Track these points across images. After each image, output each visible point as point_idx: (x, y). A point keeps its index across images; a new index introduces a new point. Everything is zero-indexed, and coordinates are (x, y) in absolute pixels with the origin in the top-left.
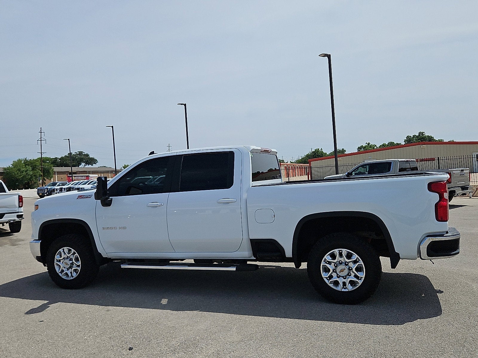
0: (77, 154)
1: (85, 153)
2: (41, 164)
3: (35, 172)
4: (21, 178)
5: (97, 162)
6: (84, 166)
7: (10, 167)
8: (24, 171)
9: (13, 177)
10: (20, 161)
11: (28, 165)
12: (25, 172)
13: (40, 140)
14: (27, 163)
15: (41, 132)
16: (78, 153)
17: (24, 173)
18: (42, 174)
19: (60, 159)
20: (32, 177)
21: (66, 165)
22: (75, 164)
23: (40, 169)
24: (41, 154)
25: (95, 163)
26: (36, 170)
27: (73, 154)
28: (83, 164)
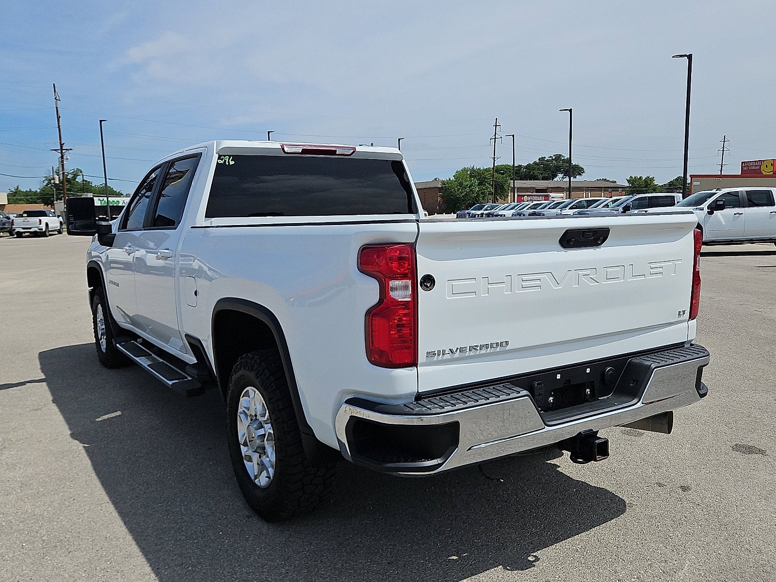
0: (552, 159)
1: (566, 158)
2: (493, 176)
3: (484, 188)
4: (463, 196)
5: (584, 172)
6: (561, 179)
7: (450, 179)
8: (467, 185)
9: (453, 195)
10: (465, 170)
11: (475, 177)
12: (469, 187)
13: (494, 137)
14: (475, 173)
15: (496, 126)
16: (554, 158)
17: (468, 190)
18: (493, 190)
19: (526, 167)
20: (478, 195)
21: (535, 178)
22: (547, 175)
23: (491, 184)
24: (494, 160)
25: (580, 174)
26: (485, 185)
27: (546, 159)
28: (560, 175)
